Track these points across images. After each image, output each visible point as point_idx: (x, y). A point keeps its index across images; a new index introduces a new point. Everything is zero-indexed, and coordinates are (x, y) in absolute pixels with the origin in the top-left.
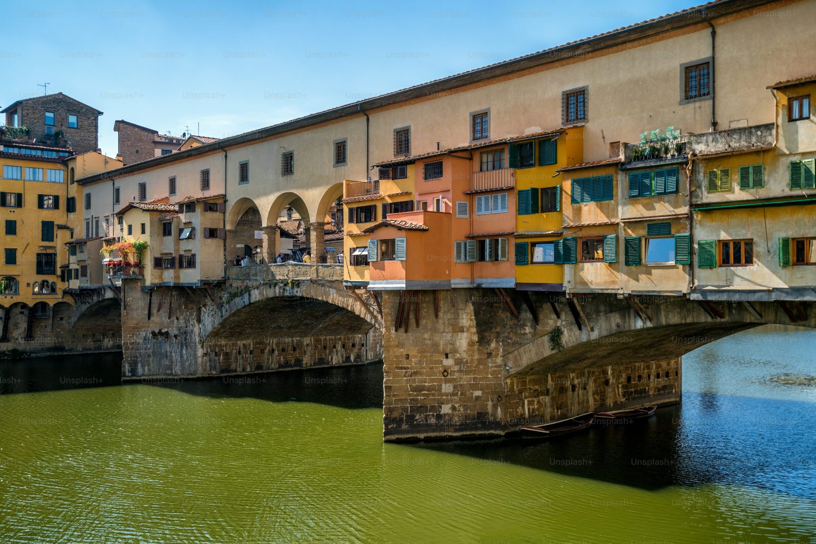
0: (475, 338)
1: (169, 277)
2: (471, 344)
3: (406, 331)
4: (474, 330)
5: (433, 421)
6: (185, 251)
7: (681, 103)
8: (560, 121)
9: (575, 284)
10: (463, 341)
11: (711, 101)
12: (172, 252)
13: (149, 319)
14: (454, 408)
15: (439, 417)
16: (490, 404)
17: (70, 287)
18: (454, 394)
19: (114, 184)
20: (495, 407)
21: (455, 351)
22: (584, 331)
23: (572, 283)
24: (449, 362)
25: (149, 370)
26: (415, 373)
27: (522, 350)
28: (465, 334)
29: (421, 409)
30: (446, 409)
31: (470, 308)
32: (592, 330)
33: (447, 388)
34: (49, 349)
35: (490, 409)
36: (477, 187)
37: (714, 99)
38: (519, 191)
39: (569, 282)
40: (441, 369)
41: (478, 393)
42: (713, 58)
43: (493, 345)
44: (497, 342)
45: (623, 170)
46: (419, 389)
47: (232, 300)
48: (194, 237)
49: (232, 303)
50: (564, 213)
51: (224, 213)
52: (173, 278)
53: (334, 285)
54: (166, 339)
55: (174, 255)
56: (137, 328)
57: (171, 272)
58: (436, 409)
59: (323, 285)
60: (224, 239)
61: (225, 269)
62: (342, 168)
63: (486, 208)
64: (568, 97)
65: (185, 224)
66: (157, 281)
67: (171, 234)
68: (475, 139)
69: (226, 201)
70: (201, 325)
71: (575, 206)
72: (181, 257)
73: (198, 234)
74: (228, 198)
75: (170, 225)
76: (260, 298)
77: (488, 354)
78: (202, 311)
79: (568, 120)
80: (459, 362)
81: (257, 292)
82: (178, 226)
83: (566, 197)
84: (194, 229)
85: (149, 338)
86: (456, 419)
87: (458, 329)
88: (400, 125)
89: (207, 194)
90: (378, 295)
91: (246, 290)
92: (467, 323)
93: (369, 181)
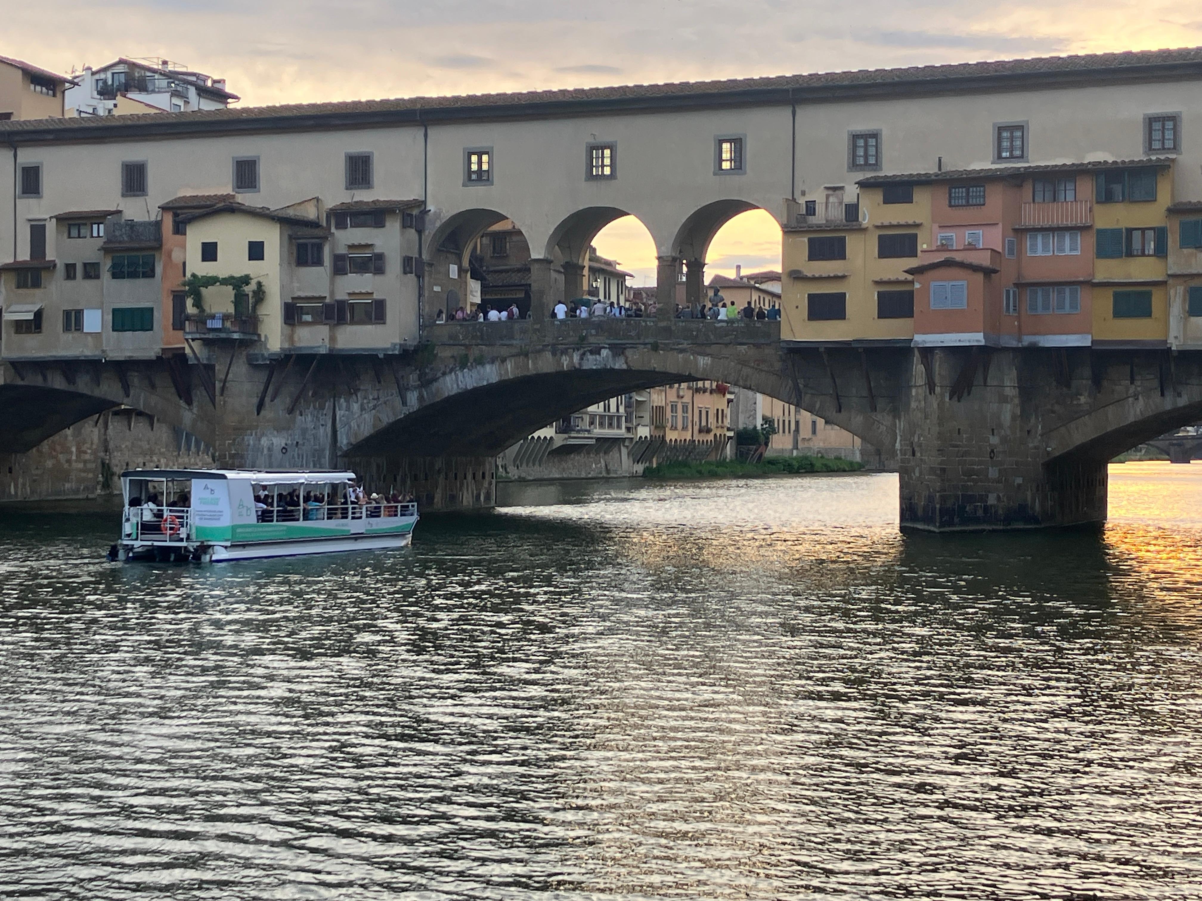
0: (1018, 411)
1: (316, 338)
2: (1014, 418)
3: (959, 400)
4: (1017, 401)
5: (980, 513)
6: (349, 294)
8: (1141, 150)
9: (1184, 340)
10: (1008, 412)
12: (327, 294)
13: (258, 414)
14: (999, 498)
15: (986, 509)
16: (1029, 494)
18: (999, 481)
19: (15, 156)
20: (1034, 497)
21: (1000, 426)
22: (1168, 398)
23: (1181, 339)
24: (994, 440)
26: (966, 453)
27: (1073, 425)
28: (1009, 406)
29: (971, 498)
30: (992, 500)
31: (1014, 372)
32: (1180, 396)
33: (993, 473)
35: (1029, 500)
36: (1027, 221)
38: (1099, 230)
39: (1176, 337)
40: (988, 449)
41: (1019, 480)
43: (1033, 420)
44: (1037, 418)
46: (969, 473)
47: (436, 380)
48: (379, 270)
49: (435, 384)
50: (1170, 259)
51: (420, 232)
52: (327, 341)
53: (708, 350)
54: (284, 450)
55: (328, 301)
56: (240, 430)
57: (323, 331)
58: (983, 498)
59: (682, 351)
60: (418, 277)
61: (421, 327)
62: (736, 179)
63: (1045, 247)
64: (1151, 121)
65: (352, 247)
66: (286, 346)
67: (319, 262)
68: (1000, 157)
69: (426, 212)
70: (338, 425)
71: (1185, 251)
72: (341, 304)
73: (394, 265)
74: (431, 207)
75: (319, 248)
76: (519, 373)
77: (1029, 432)
78: (342, 400)
79: (1150, 149)
80: (1004, 440)
81: (509, 365)
82: (332, 250)
83: (1173, 241)
84: (380, 257)
85: (258, 450)
86: (1000, 512)
87: (1003, 399)
88: (862, 127)
89: (364, 196)
90: (927, 352)
91: (480, 361)
92: (1010, 391)
93: (794, 200)
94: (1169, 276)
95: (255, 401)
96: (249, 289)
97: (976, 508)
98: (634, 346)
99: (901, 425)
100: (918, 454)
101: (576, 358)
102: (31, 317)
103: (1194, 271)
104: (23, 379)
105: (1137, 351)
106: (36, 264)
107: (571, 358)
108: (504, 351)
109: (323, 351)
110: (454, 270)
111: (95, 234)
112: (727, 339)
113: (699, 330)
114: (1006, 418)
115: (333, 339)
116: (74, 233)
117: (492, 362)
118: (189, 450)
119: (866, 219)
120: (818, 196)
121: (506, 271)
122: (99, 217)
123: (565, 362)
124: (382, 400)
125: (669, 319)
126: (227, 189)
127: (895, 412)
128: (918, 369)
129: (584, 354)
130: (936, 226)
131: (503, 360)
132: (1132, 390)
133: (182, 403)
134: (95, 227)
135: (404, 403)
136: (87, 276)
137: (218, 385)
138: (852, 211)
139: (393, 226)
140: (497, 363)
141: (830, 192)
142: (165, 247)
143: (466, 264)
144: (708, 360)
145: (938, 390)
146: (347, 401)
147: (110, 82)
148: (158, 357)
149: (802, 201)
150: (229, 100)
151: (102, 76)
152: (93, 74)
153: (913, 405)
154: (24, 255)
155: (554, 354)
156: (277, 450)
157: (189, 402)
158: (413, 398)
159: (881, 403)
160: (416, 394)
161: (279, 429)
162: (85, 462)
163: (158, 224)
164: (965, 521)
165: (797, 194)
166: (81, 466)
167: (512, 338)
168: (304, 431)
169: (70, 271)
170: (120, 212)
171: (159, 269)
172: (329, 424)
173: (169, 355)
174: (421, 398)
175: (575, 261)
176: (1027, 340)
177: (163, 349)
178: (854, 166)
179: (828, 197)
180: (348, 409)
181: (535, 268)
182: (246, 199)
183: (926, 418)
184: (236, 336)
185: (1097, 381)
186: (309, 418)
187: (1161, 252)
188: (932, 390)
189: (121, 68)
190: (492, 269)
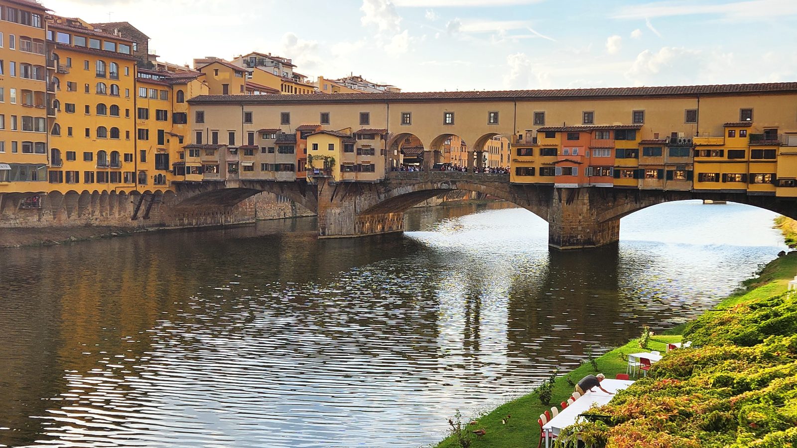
0: (589, 208)
1: (351, 176)
2: (587, 210)
3: (569, 205)
4: (588, 204)
5: (575, 242)
6: (362, 162)
7: (685, 123)
8: (631, 122)
9: (644, 186)
10: (585, 208)
11: (697, 124)
12: (355, 162)
13: (331, 202)
14: (581, 236)
15: (577, 241)
16: (592, 235)
17: (186, 180)
18: (581, 231)
19: (243, 109)
20: (593, 236)
21: (583, 213)
22: (638, 204)
23: (642, 186)
24: (581, 217)
25: (331, 232)
26: (571, 222)
27: (607, 213)
28: (586, 206)
29: (572, 237)
30: (579, 237)
31: (588, 195)
32: (642, 203)
33: (580, 228)
34: (157, 225)
35: (592, 237)
36: (593, 145)
37: (698, 123)
38: (617, 149)
40: (578, 221)
41: (588, 230)
42: (698, 109)
43: (594, 210)
45: (667, 146)
46: (572, 228)
47: (391, 191)
48: (373, 154)
49: (390, 192)
50: (639, 160)
51: (386, 141)
52: (355, 177)
53: (484, 183)
54: (339, 214)
55: (355, 164)
56: (325, 208)
57: (353, 174)
58: (576, 237)
59: (476, 183)
60: (385, 156)
61: (386, 173)
62: (495, 126)
63: (599, 154)
64: (635, 113)
65: (363, 146)
66: (341, 179)
67: (353, 151)
68: (585, 123)
69: (387, 133)
70: (357, 205)
71: (645, 157)
72: (360, 165)
73: (378, 152)
74: (390, 132)
75: (352, 146)
76: (419, 189)
77: (592, 214)
78: (358, 197)
79: (635, 122)
80: (584, 217)
81: (416, 186)
82: (357, 147)
83: (640, 154)
84: (373, 149)
85: (331, 214)
86: (582, 241)
87: (584, 204)
88: (538, 111)
89: (366, 127)
90: (559, 189)
91: (406, 184)
92: (586, 201)
93: (515, 134)
94: (640, 165)
95: (330, 198)
96: (329, 160)
97: (574, 240)
98: (459, 181)
99: (550, 211)
100: (555, 222)
101: (439, 185)
102: (251, 165)
103: (647, 164)
104: (245, 186)
105: (628, 189)
106: (251, 147)
107: (438, 185)
108: (414, 182)
109: (353, 181)
110: (396, 151)
111: (272, 138)
112: (492, 180)
113: (482, 177)
114: (585, 210)
115: (357, 177)
116: (265, 137)
117: (410, 185)
118: (281, 201)
119: (539, 142)
120: (523, 133)
121: (410, 148)
122: (273, 131)
123: (435, 186)
124: (372, 197)
125: (471, 173)
126: (318, 122)
127: (548, 206)
128: (556, 193)
129: (442, 183)
130: (562, 146)
131: (414, 185)
132: (626, 201)
133: (302, 196)
134: (272, 135)
135: (379, 199)
136: (270, 152)
137: (319, 192)
138: (535, 140)
139: (378, 139)
140: (412, 186)
141: (527, 132)
142: (298, 143)
143: (399, 150)
144: (485, 187)
145: (562, 202)
146: (359, 197)
147: (249, 61)
148: (295, 181)
149: (518, 135)
150: (293, 67)
151: (246, 59)
152: (243, 57)
153: (554, 205)
154: (246, 143)
155: (431, 183)
156: (337, 214)
157: (305, 196)
158: (382, 196)
159: (543, 203)
160: (383, 195)
161: (338, 207)
162: (251, 208)
163: (295, 135)
164: (570, 245)
165: (516, 132)
166: (250, 210)
167: (417, 177)
168: (346, 207)
169: (264, 150)
170: (281, 130)
171: (295, 151)
172: (354, 205)
173: (299, 180)
174: (385, 197)
175: (438, 150)
176: (592, 184)
177: (297, 178)
178: (536, 123)
179: (526, 133)
180: (360, 200)
181: (425, 153)
182: (325, 127)
183: (558, 210)
184: (325, 176)
185: (615, 199)
186: (347, 203)
187: (637, 157)
188: (560, 202)
189: (254, 56)
190: (405, 147)
